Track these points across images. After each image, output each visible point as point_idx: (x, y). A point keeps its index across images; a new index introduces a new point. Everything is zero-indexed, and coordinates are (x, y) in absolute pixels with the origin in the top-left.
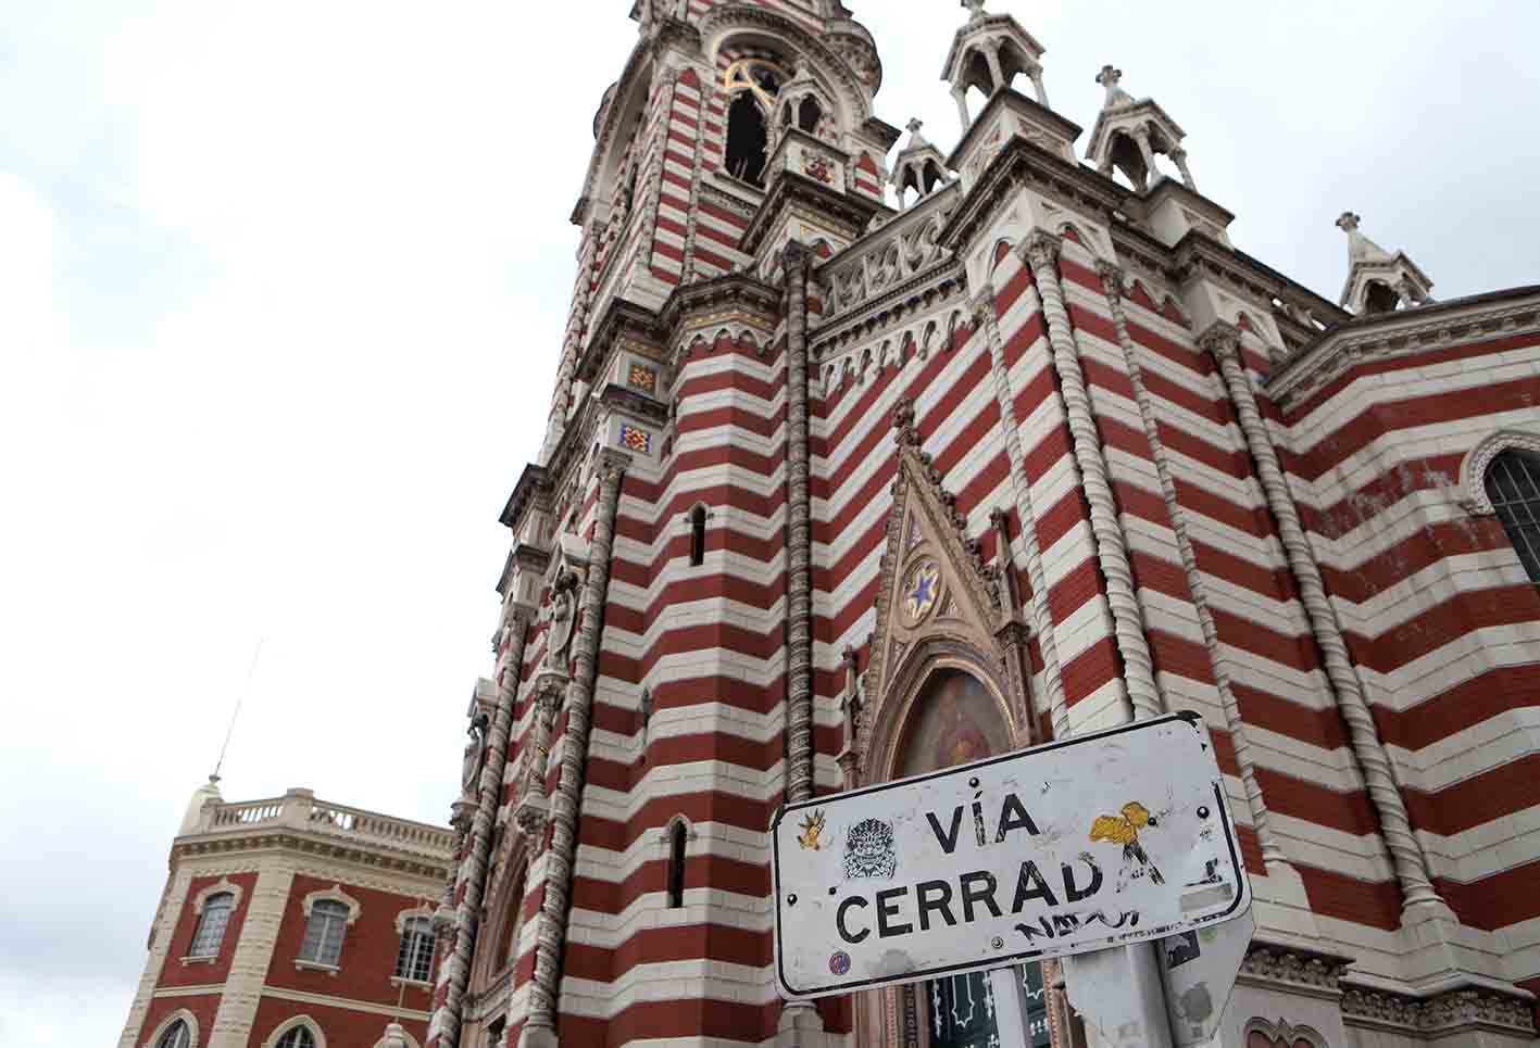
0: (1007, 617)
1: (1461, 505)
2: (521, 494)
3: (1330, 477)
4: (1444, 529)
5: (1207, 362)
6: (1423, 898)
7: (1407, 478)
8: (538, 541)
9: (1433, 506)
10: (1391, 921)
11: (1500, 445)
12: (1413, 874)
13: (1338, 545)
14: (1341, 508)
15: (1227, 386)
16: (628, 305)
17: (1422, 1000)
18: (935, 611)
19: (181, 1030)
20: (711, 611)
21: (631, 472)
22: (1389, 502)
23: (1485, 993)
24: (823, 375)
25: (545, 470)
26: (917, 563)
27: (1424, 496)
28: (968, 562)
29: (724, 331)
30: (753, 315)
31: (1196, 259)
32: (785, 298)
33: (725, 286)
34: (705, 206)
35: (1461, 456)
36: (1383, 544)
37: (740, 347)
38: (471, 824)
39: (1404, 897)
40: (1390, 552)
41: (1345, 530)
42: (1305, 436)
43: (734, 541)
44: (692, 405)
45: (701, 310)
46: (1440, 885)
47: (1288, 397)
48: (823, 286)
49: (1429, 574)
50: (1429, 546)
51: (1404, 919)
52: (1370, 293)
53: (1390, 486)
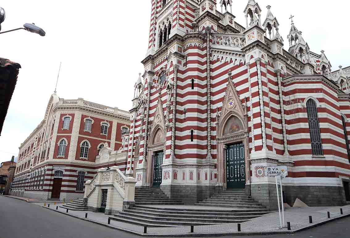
0: (245, 114)
1: (303, 106)
2: (147, 59)
3: (288, 96)
4: (300, 109)
5: (275, 75)
6: (286, 152)
7: (297, 101)
8: (152, 70)
9: (299, 105)
10: (282, 154)
11: (310, 98)
12: (286, 150)
13: (287, 107)
14: (288, 101)
15: (278, 80)
16: (178, 35)
17: (284, 163)
18: (234, 107)
19: (64, 141)
20: (195, 97)
21: (179, 69)
22: (295, 103)
23: (290, 163)
24: (212, 56)
25: (153, 56)
26: (231, 99)
27: (299, 104)
28: (240, 102)
29: (195, 44)
30: (200, 41)
31: (277, 57)
32: (206, 38)
33: (196, 35)
34: (187, 7)
35: (305, 99)
36: (292, 108)
37: (199, 48)
38: (144, 120)
39: (284, 152)
40: (293, 110)
41: (288, 105)
42: (286, 89)
43: (199, 86)
44: (190, 58)
45: (191, 38)
46: (288, 151)
47: (285, 83)
48: (213, 37)
49: (297, 114)
50: (298, 111)
51: (284, 154)
52: (300, 49)
53: (296, 101)
